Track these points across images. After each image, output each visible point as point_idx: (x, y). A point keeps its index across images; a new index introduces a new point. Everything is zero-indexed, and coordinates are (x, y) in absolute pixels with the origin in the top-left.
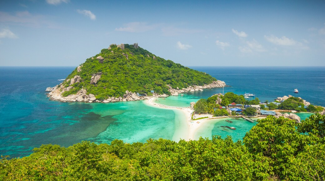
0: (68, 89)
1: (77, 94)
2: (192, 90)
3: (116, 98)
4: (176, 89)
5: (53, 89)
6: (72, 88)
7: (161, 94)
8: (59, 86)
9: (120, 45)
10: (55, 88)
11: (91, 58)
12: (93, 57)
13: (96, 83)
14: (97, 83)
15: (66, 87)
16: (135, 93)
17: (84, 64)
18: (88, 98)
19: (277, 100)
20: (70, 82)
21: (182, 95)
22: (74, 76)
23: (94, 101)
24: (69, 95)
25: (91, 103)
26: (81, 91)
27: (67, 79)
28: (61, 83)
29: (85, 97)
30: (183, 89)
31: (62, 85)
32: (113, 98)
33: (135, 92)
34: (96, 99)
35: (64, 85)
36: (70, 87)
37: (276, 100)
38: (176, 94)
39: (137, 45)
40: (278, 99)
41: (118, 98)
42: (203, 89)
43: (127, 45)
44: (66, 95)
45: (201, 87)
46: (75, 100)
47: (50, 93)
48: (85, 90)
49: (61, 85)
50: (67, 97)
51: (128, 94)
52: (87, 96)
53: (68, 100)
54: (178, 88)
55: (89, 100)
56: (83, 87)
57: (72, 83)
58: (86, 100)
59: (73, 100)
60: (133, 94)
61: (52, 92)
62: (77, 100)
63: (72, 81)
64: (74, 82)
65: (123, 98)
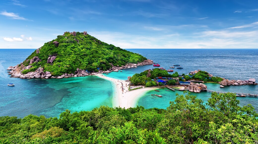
0: (28, 67)
1: (35, 72)
2: (129, 67)
4: (116, 66)
5: (14, 68)
6: (31, 67)
7: (105, 71)
8: (20, 66)
9: (73, 32)
10: (16, 67)
11: (48, 42)
14: (52, 63)
15: (26, 66)
17: (42, 47)
20: (29, 62)
21: (121, 71)
23: (50, 77)
24: (28, 72)
25: (47, 79)
27: (27, 59)
30: (122, 66)
31: (22, 64)
33: (84, 69)
34: (52, 75)
35: (24, 65)
38: (117, 70)
39: (86, 33)
40: (191, 73)
41: (70, 74)
42: (137, 66)
43: (78, 32)
44: (25, 72)
45: (135, 65)
46: (33, 77)
48: (42, 68)
50: (26, 75)
51: (79, 71)
52: (44, 73)
53: (27, 77)
54: (118, 66)
55: (46, 76)
56: (41, 66)
57: (31, 63)
58: (42, 76)
59: (31, 77)
60: (83, 71)
61: (13, 70)
62: (35, 77)
63: (31, 61)
64: (33, 62)
65: (74, 74)
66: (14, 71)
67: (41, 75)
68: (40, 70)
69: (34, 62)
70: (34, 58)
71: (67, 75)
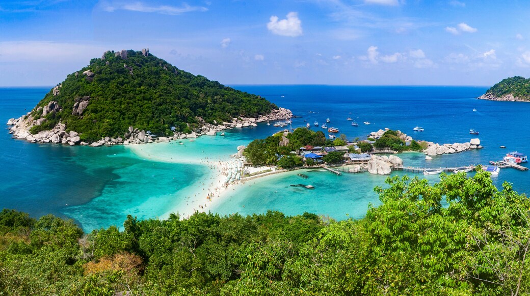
0: (39, 122)
1: (52, 131)
2: (239, 126)
3: (113, 140)
4: (212, 123)
5: (18, 121)
6: (45, 121)
7: (187, 133)
8: (26, 118)
9: (121, 51)
10: (21, 119)
11: (75, 73)
12: (78, 72)
13: (80, 113)
14: (82, 115)
15: (37, 118)
16: (143, 131)
17: (63, 83)
18: (68, 139)
19: (371, 137)
20: (41, 111)
21: (223, 134)
22: (48, 102)
23: (77, 143)
24: (41, 131)
25: (73, 145)
26: (58, 127)
27: (38, 106)
28: (29, 113)
29: (64, 136)
30: (224, 123)
31: (31, 116)
32: (107, 139)
33: (144, 129)
34: (81, 140)
35: (33, 116)
36: (42, 119)
37: (369, 136)
38: (212, 132)
39: (148, 51)
40: (372, 135)
41: (115, 139)
42: (257, 123)
43: (132, 51)
44: (35, 131)
45: (253, 120)
46: (48, 141)
47: (14, 128)
48: (64, 125)
49: (29, 115)
50: (37, 135)
51: (133, 132)
52: (67, 134)
53: (38, 140)
54: (216, 122)
55: (70, 141)
56: (61, 121)
57: (44, 113)
58: (64, 140)
59: (45, 141)
60: (141, 133)
61: (16, 125)
62: (51, 141)
63: (45, 110)
64: (48, 112)
65: (124, 139)
66: (17, 127)
67: (62, 137)
68: (59, 128)
69: (50, 111)
70: (50, 104)
71: (110, 141)
